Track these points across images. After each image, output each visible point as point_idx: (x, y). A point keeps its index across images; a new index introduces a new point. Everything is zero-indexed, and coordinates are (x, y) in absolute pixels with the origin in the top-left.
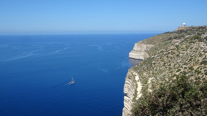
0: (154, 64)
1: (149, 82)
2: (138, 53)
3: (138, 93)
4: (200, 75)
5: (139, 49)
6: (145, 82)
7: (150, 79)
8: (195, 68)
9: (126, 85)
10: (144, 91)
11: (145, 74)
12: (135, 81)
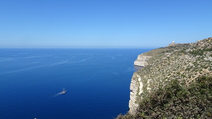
0: (152, 69)
1: (148, 82)
2: (140, 62)
3: (140, 90)
4: (185, 78)
5: (141, 59)
6: (145, 82)
7: (149, 80)
8: (181, 73)
9: (131, 84)
10: (144, 88)
11: (145, 77)
12: (138, 81)
